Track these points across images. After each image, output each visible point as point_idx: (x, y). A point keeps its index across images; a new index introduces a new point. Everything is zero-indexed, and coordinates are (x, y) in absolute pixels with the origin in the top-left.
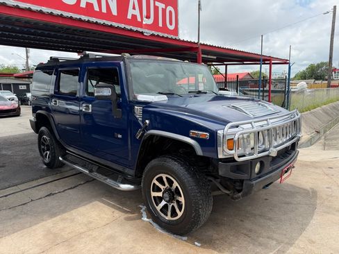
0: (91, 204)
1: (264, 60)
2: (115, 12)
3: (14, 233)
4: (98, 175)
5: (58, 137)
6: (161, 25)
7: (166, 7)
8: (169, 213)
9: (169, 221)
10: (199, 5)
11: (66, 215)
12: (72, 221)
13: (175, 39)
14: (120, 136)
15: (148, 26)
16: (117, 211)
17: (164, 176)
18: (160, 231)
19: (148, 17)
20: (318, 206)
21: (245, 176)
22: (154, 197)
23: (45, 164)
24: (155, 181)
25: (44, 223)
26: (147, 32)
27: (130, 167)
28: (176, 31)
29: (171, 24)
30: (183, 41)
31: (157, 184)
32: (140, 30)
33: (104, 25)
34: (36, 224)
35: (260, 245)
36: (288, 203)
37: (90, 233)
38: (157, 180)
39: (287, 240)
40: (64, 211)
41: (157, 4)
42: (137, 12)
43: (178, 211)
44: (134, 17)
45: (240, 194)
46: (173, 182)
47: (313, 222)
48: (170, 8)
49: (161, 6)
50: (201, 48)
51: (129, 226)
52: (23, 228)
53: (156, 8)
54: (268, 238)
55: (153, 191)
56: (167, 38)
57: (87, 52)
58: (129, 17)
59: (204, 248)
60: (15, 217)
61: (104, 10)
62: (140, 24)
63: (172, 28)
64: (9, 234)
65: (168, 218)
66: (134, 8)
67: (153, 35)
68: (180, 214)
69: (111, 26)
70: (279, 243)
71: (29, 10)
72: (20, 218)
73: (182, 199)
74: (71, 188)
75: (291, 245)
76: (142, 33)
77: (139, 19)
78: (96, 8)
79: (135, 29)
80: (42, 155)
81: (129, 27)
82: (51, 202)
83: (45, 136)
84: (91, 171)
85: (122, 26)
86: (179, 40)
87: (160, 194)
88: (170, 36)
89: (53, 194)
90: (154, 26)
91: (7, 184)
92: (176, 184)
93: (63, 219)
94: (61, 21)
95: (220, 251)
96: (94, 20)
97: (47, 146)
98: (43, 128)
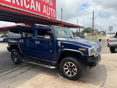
0: (39, 74)
1: (78, 27)
2: (40, 11)
3: (18, 86)
4: (42, 64)
5: (22, 53)
6: (52, 15)
7: (53, 10)
8: (71, 74)
9: (71, 76)
10: (62, 9)
11: (33, 78)
12: (37, 80)
13: (56, 20)
14: (51, 51)
15: (49, 16)
16: (50, 76)
17: (69, 63)
18: (68, 80)
19: (48, 13)
20: (107, 69)
21: (94, 61)
22: (65, 70)
23: (14, 63)
24: (65, 64)
25: (27, 82)
26: (49, 18)
27: (54, 61)
28: (56, 18)
29: (54, 15)
30: (58, 21)
31: (66, 65)
32: (47, 17)
33: (37, 15)
34: (24, 82)
35: (98, 80)
36: (99, 69)
37: (46, 83)
38: (66, 64)
39: (104, 79)
40: (31, 78)
41: (51, 9)
42: (45, 11)
43: (74, 73)
44: (45, 12)
45: (92, 66)
46: (72, 64)
47: (108, 73)
48: (54, 10)
49: (52, 9)
50: (63, 23)
51: (57, 80)
52: (21, 84)
53: (51, 10)
54: (99, 79)
55: (65, 68)
56: (54, 20)
57: (36, 24)
58: (44, 13)
59: (84, 83)
60: (15, 81)
61: (37, 10)
62: (46, 15)
63: (54, 16)
64: (17, 86)
65: (71, 75)
66: (45, 10)
67: (50, 19)
68: (75, 74)
69: (39, 16)
70: (102, 79)
71: (16, 9)
72: (17, 81)
73: (76, 69)
74: (28, 70)
75: (106, 80)
76: (47, 18)
77: (46, 14)
78: (35, 10)
79: (45, 17)
80: (13, 60)
81: (44, 16)
82: (24, 75)
83: (14, 53)
84: (38, 63)
85: (42, 15)
86: (57, 21)
87: (67, 69)
88: (54, 19)
89: (23, 73)
90: (50, 16)
91: (4, 71)
92: (73, 65)
93: (33, 80)
94: (25, 14)
95: (88, 83)
96: (34, 13)
97: (16, 56)
98: (14, 50)
